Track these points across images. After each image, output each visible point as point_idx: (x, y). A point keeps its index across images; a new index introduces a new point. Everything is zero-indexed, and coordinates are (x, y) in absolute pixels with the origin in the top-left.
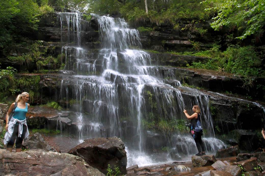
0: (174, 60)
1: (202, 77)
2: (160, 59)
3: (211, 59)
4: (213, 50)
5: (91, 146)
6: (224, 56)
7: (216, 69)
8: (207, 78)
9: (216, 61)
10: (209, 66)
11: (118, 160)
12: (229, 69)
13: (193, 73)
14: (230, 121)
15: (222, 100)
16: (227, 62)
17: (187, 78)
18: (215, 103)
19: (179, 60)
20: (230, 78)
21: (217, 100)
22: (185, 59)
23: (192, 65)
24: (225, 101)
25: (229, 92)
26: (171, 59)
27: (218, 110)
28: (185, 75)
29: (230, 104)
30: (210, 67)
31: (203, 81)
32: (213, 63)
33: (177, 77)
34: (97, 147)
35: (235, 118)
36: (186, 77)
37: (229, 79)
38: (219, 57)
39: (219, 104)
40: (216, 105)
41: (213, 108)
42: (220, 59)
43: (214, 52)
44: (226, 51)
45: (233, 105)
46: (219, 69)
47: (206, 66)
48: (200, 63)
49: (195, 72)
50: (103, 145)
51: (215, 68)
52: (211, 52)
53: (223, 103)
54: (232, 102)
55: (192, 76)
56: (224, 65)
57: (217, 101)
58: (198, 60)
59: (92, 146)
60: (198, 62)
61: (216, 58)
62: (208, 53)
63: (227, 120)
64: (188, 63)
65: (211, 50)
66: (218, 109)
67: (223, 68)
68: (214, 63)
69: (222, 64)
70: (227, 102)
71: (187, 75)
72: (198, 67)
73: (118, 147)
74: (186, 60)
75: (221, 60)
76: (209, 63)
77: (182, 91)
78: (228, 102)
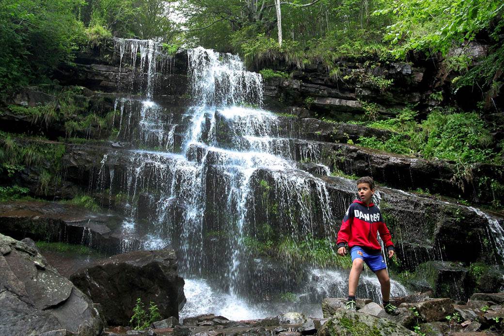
0: (323, 132)
1: (371, 160)
2: (297, 128)
3: (395, 134)
4: (402, 119)
6: (421, 130)
7: (406, 152)
8: (381, 161)
9: (407, 137)
10: (392, 146)
11: (160, 293)
12: (428, 153)
13: (355, 151)
14: (420, 244)
15: (406, 201)
17: (343, 161)
18: (391, 208)
19: (335, 131)
20: (425, 163)
21: (397, 202)
22: (346, 131)
23: (359, 142)
24: (412, 202)
25: (424, 191)
26: (318, 129)
27: (396, 221)
28: (340, 155)
29: (422, 209)
30: (394, 148)
31: (372, 167)
32: (399, 140)
33: (324, 158)
35: (430, 239)
36: (341, 157)
37: (425, 164)
38: (412, 131)
39: (400, 208)
40: (393, 210)
41: (387, 216)
42: (413, 134)
43: (403, 121)
44: (427, 120)
45: (429, 212)
46: (412, 152)
47: (386, 145)
48: (374, 138)
49: (360, 149)
51: (402, 150)
52: (399, 122)
53: (409, 208)
54: (426, 205)
55: (352, 157)
56: (421, 147)
57: (395, 204)
58: (369, 132)
60: (371, 137)
61: (406, 133)
62: (392, 124)
63: (413, 241)
64: (350, 139)
65: (399, 118)
66: (397, 218)
67: (418, 151)
68: (402, 142)
69: (418, 145)
70: (416, 205)
71: (343, 155)
72: (369, 146)
74: (347, 133)
75: (415, 137)
76: (391, 140)
77: (328, 182)
78: (419, 206)
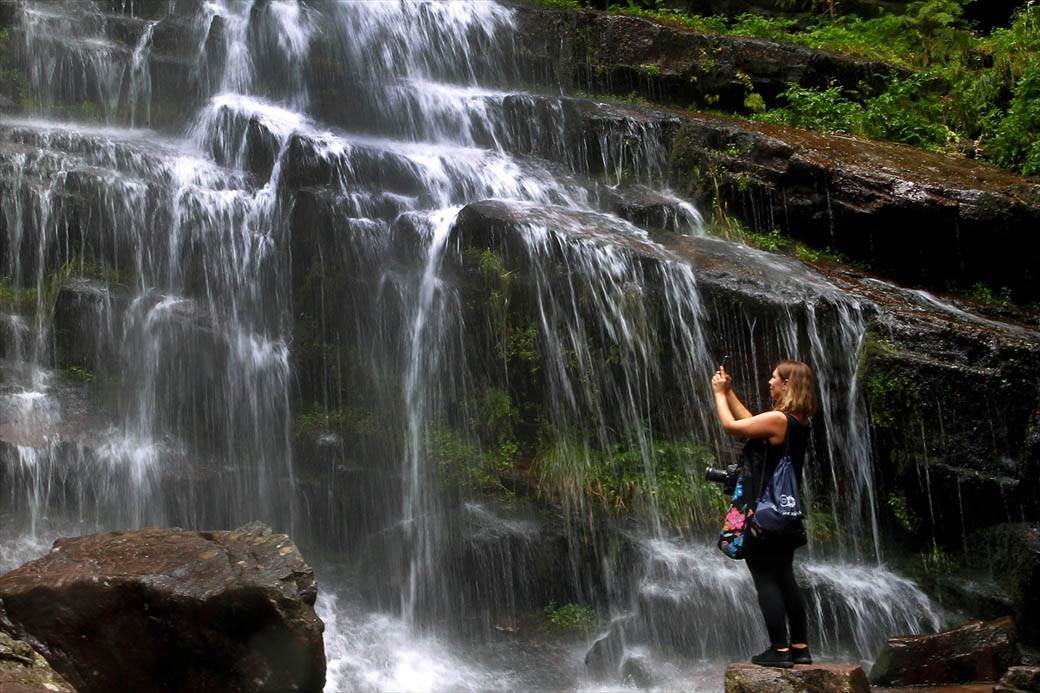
0: (666, 65)
1: (834, 188)
2: (579, 50)
3: (903, 75)
4: (925, 19)
5: (95, 579)
6: (988, 62)
7: (932, 139)
8: (866, 191)
9: (940, 86)
10: (890, 119)
11: (269, 674)
12: (1009, 149)
13: (784, 153)
14: (980, 470)
15: (944, 335)
16: (1003, 99)
17: (743, 187)
18: (898, 355)
19: (707, 64)
20: (1007, 204)
21: (916, 338)
22: (743, 64)
23: (784, 103)
24: (962, 342)
25: (997, 294)
26: (650, 54)
27: (911, 398)
28: (733, 167)
29: (993, 364)
30: (895, 123)
31: (837, 208)
32: (914, 98)
33: (680, 174)
34: (137, 588)
35: (1013, 455)
36: (738, 176)
37: (1005, 210)
38: (956, 66)
39: (926, 359)
40: (903, 363)
41: (883, 383)
42: (960, 76)
43: (929, 27)
44: (1009, 27)
45: (1012, 374)
46: (953, 140)
47: (870, 114)
48: (833, 92)
49: (797, 149)
50: (179, 572)
51: (923, 132)
52: (914, 27)
53: (951, 359)
54: (1005, 353)
55: (770, 176)
56: (981, 121)
57: (911, 344)
58: (820, 71)
59: (101, 581)
60: (823, 89)
61: (936, 71)
62: (890, 35)
63: (960, 460)
64: (755, 91)
65: (914, 13)
66: (915, 389)
67: (974, 136)
68: (922, 103)
69: (973, 115)
70: (975, 350)
71: (742, 168)
72: (818, 121)
73: (273, 591)
74: (745, 72)
75: (967, 86)
76: (887, 98)
77: (699, 264)
78: (982, 355)
